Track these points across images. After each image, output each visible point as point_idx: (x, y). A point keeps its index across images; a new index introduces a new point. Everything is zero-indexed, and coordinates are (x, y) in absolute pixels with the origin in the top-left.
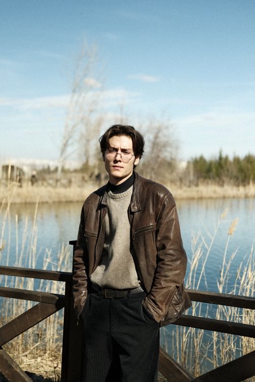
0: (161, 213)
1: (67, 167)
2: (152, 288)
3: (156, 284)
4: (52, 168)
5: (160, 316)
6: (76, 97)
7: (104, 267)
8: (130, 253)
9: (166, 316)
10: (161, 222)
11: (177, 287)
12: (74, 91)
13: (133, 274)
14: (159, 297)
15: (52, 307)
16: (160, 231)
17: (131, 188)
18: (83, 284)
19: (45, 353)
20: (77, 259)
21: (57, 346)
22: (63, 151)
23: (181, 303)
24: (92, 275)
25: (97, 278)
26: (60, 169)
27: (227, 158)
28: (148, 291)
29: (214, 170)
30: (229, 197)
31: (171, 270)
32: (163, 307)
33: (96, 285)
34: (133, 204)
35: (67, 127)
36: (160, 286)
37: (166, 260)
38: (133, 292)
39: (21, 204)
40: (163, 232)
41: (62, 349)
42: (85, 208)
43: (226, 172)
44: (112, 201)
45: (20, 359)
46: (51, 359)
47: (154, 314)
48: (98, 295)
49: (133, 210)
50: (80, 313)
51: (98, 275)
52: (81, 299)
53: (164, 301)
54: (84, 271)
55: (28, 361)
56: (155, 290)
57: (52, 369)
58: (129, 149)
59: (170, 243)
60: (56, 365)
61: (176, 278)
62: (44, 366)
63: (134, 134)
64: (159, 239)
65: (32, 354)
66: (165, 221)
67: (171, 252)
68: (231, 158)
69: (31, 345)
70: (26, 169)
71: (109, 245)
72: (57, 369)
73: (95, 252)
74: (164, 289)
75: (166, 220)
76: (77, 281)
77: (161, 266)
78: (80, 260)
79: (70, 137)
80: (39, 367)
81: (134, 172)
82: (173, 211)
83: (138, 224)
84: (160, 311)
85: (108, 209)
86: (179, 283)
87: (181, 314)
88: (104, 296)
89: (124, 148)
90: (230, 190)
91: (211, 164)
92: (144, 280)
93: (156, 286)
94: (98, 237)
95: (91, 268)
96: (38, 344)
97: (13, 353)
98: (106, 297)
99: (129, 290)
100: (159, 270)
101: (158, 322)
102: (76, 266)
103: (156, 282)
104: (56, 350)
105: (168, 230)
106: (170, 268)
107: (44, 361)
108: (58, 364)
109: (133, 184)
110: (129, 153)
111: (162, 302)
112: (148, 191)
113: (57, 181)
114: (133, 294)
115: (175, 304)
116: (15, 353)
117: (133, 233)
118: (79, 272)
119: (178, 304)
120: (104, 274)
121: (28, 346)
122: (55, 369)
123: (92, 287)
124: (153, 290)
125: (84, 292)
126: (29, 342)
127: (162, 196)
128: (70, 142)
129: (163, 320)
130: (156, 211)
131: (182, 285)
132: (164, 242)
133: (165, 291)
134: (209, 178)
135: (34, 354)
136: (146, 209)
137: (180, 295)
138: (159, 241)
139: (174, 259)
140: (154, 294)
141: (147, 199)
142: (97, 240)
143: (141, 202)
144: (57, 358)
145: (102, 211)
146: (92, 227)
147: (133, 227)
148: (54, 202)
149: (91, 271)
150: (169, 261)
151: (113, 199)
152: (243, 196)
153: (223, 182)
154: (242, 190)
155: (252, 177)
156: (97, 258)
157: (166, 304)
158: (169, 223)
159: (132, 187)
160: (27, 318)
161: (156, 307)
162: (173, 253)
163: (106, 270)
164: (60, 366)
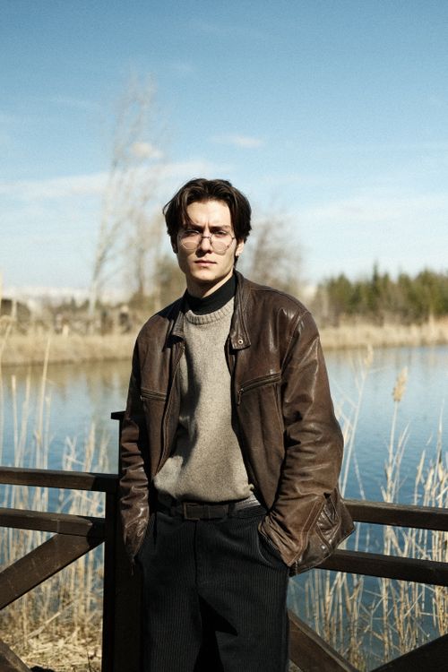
0: (290, 350)
1: (105, 299)
2: (277, 497)
3: (285, 491)
4: (79, 303)
5: (293, 554)
6: (118, 174)
7: (180, 459)
8: (231, 429)
9: (306, 553)
10: (291, 369)
11: (327, 495)
12: (115, 164)
13: (239, 471)
14: (291, 516)
15: (81, 542)
16: (289, 385)
17: (231, 303)
18: (140, 495)
19: (71, 631)
20: (126, 445)
21: (94, 617)
22: (98, 269)
23: (333, 526)
24: (158, 475)
25: (168, 481)
26: (93, 303)
27: (386, 277)
28: (270, 505)
29: (365, 300)
30: (393, 346)
31: (313, 462)
32: (300, 536)
33: (166, 495)
34: (235, 333)
35: (103, 228)
36: (292, 495)
37: (303, 443)
38: (239, 506)
39: (25, 365)
40: (295, 387)
41: (102, 623)
42: (140, 344)
43: (386, 302)
44: (193, 329)
45: (26, 643)
46: (83, 641)
47: (283, 549)
48: (170, 515)
49: (234, 346)
50: (136, 552)
51: (169, 476)
52: (136, 525)
53: (302, 525)
54: (142, 469)
55: (41, 646)
56: (283, 503)
57: (86, 661)
58: (226, 227)
59: (310, 409)
60: (91, 653)
61: (323, 478)
62: (71, 655)
63: (232, 197)
64: (287, 401)
65: (48, 632)
66: (299, 365)
67: (312, 425)
68: (394, 277)
69: (46, 615)
70: (33, 305)
71: (188, 417)
72: (95, 660)
73: (161, 430)
74: (300, 500)
75: (302, 364)
76: (129, 490)
77: (294, 454)
78: (133, 447)
79: (110, 245)
80: (60, 657)
81: (235, 272)
82: (314, 347)
83: (245, 373)
84: (294, 545)
85: (186, 345)
86: (329, 487)
87: (334, 547)
88: (183, 516)
89: (215, 225)
90: (394, 332)
91: (359, 287)
92: (261, 482)
93: (286, 494)
94: (167, 401)
95: (155, 461)
96: (58, 614)
97: (10, 633)
98: (186, 517)
99: (231, 503)
100: (289, 461)
101: (290, 564)
102: (126, 459)
103: (284, 486)
104: (91, 624)
105: (306, 383)
106: (311, 457)
107: (71, 646)
108: (96, 650)
109: (235, 294)
110: (225, 235)
111: (297, 527)
112: (265, 308)
113: (88, 323)
114: (240, 511)
115: (322, 529)
116: (15, 632)
117: (237, 391)
118: (131, 472)
119: (329, 528)
120: (181, 474)
121: (41, 620)
122: (91, 661)
123: (158, 500)
124: (280, 502)
125: (142, 509)
126: (42, 611)
127: (292, 316)
128: (110, 253)
129: (300, 560)
130: (280, 347)
131: (335, 491)
132: (298, 407)
133: (302, 504)
134: (358, 312)
135: (51, 633)
136: (261, 343)
137: (332, 510)
138: (288, 404)
139: (319, 439)
140: (282, 510)
141: (264, 323)
142: (166, 405)
143: (251, 330)
144: (94, 640)
145: (174, 349)
146: (156, 382)
147: (237, 380)
148: (84, 361)
149: (154, 468)
150: (309, 444)
151: (196, 324)
152: (417, 342)
153: (382, 318)
154: (414, 333)
155: (432, 310)
156: (167, 443)
157: (306, 531)
158: (307, 370)
159: (232, 301)
160: (34, 563)
161: (285, 537)
162: (316, 428)
163: (183, 465)
164: (100, 654)
